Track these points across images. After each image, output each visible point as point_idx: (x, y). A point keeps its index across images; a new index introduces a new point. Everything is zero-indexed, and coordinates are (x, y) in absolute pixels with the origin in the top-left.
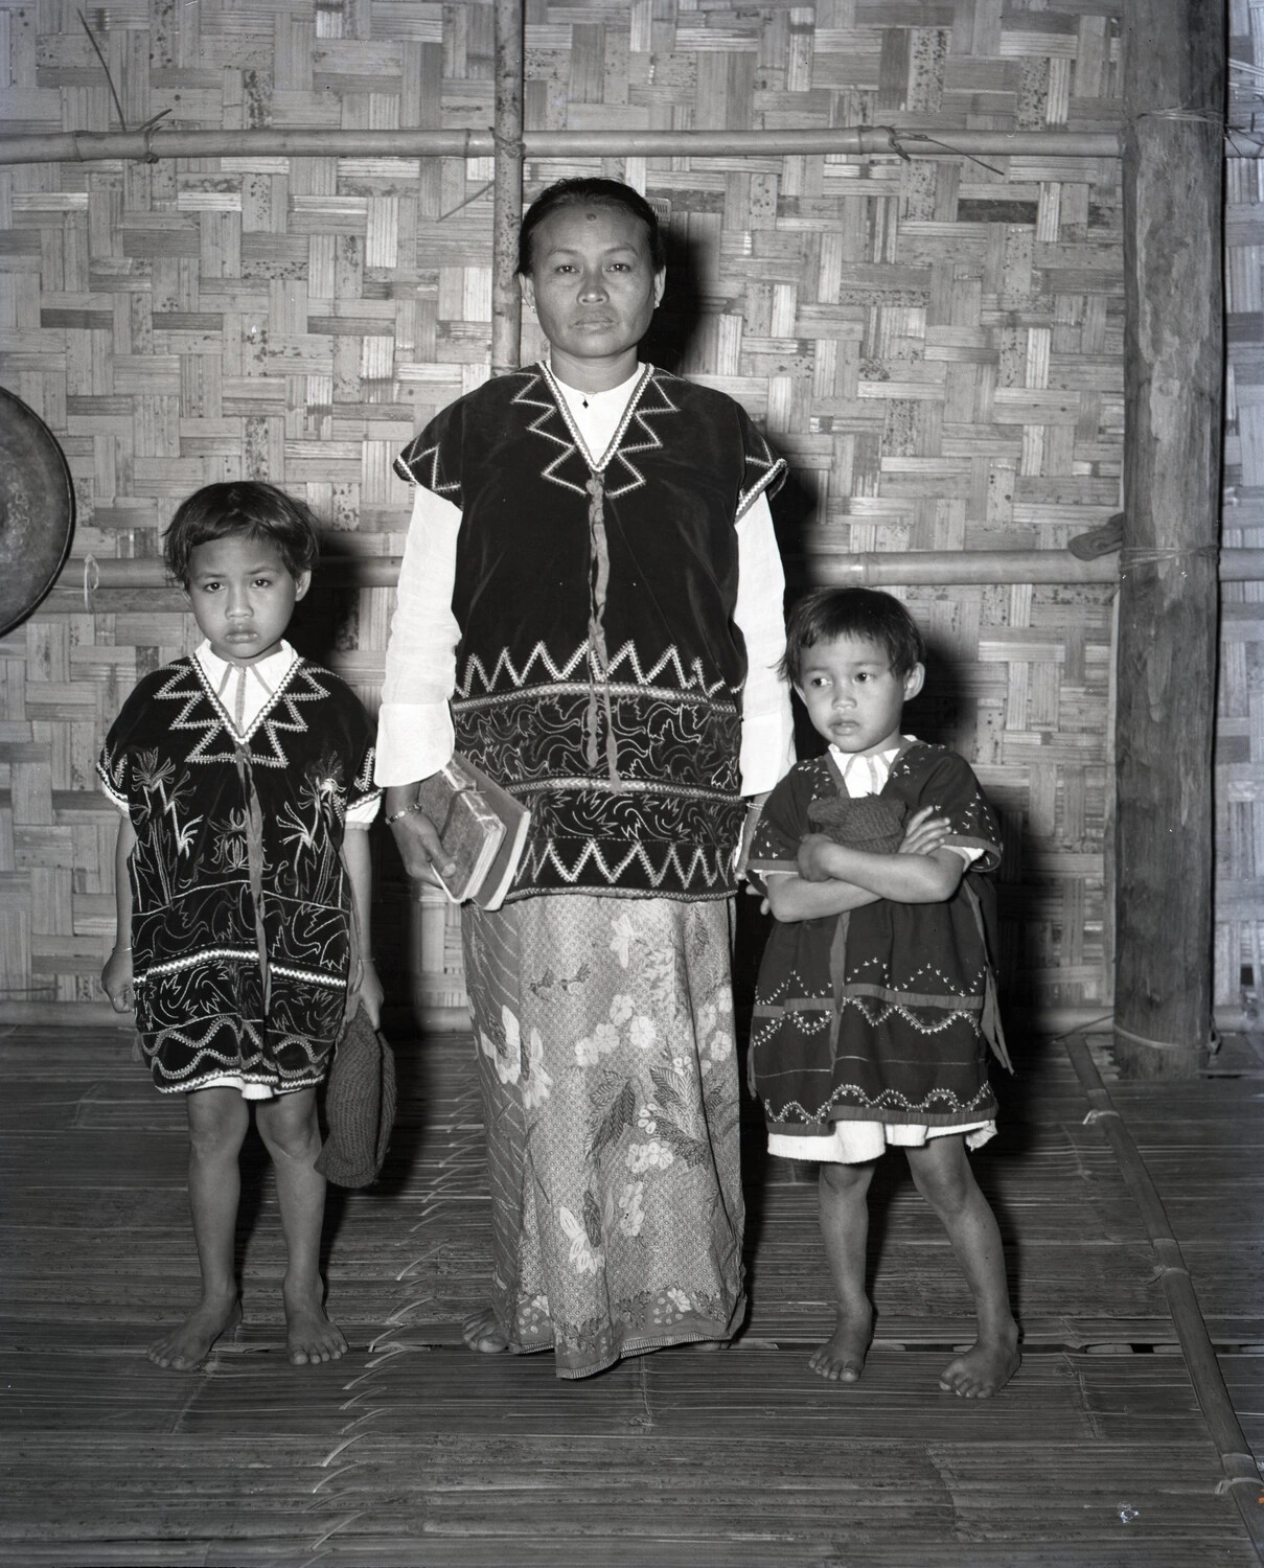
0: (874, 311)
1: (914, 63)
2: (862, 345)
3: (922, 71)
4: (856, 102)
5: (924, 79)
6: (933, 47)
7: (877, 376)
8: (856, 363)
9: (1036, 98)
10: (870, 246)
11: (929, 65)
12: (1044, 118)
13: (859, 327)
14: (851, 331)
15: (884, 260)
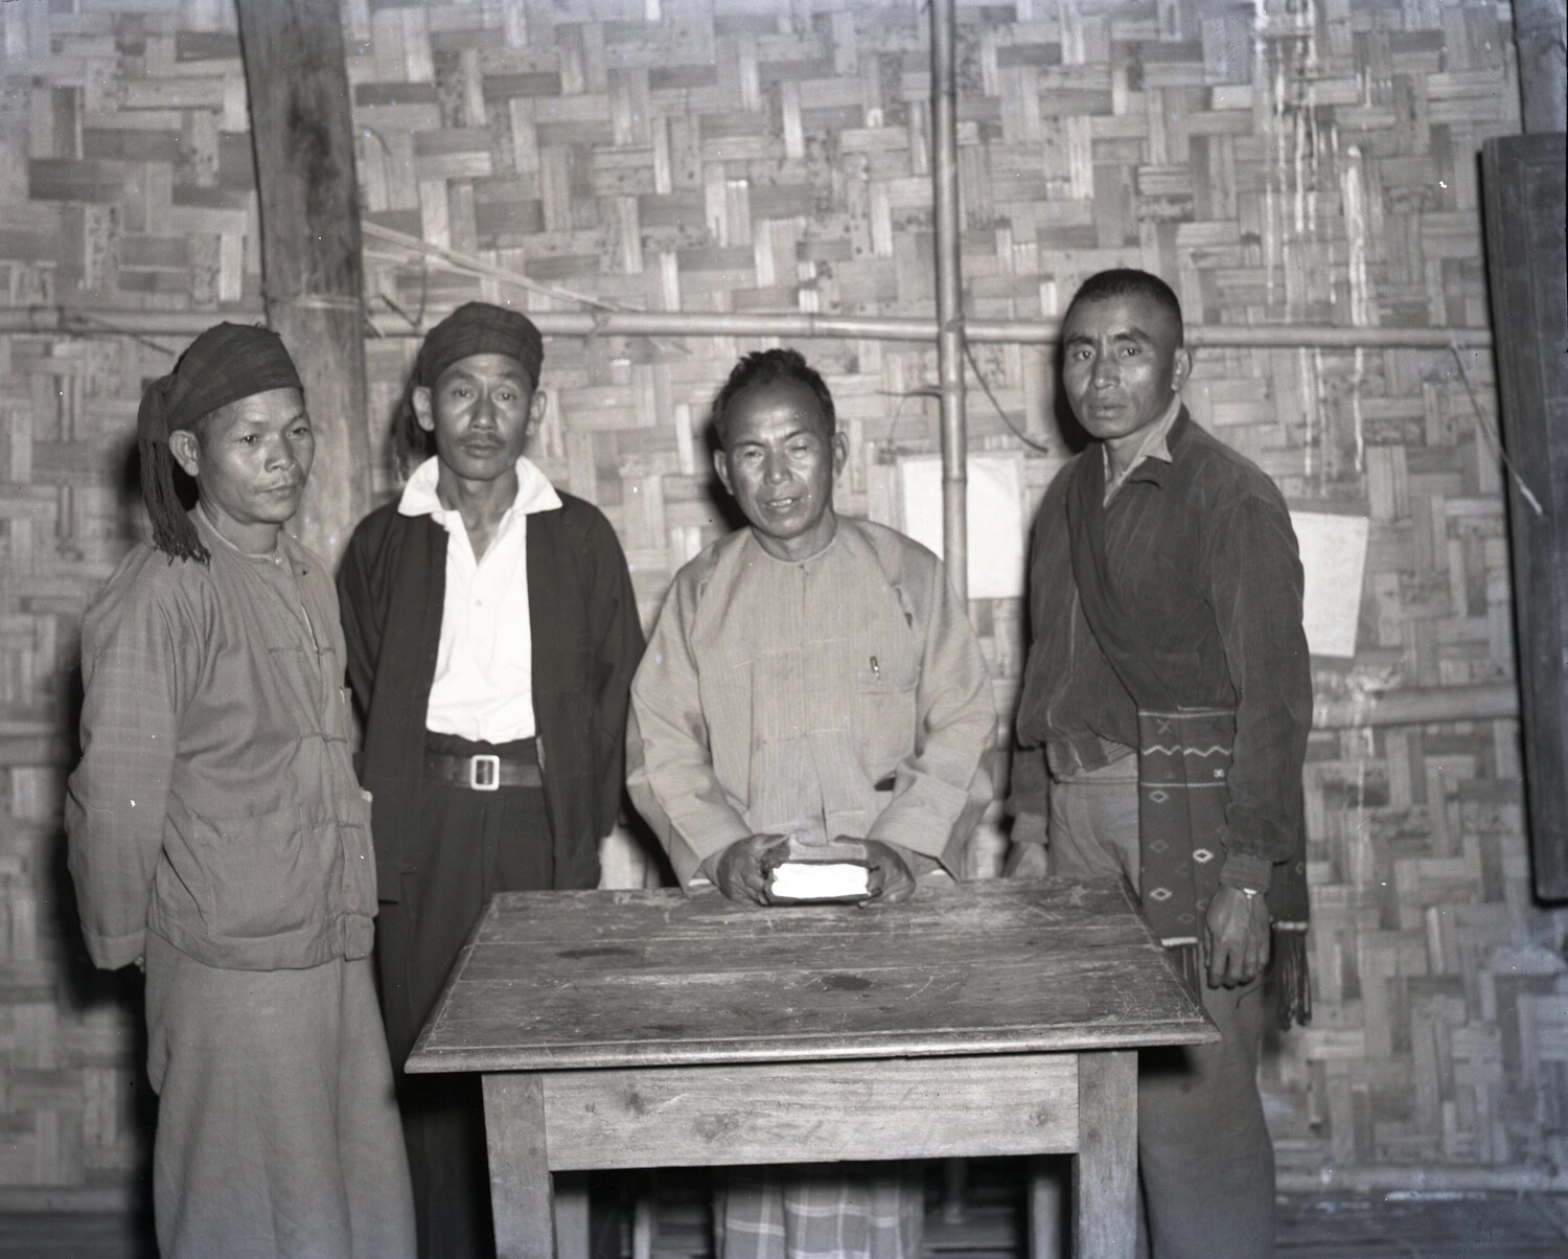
0: (66, 491)
1: (89, 242)
2: (58, 524)
3: (97, 249)
4: (36, 281)
5: (100, 257)
6: (105, 224)
7: (70, 556)
8: (51, 542)
9: (207, 277)
10: (58, 423)
11: (103, 241)
12: (217, 296)
13: (53, 507)
14: (44, 511)
15: (72, 440)
